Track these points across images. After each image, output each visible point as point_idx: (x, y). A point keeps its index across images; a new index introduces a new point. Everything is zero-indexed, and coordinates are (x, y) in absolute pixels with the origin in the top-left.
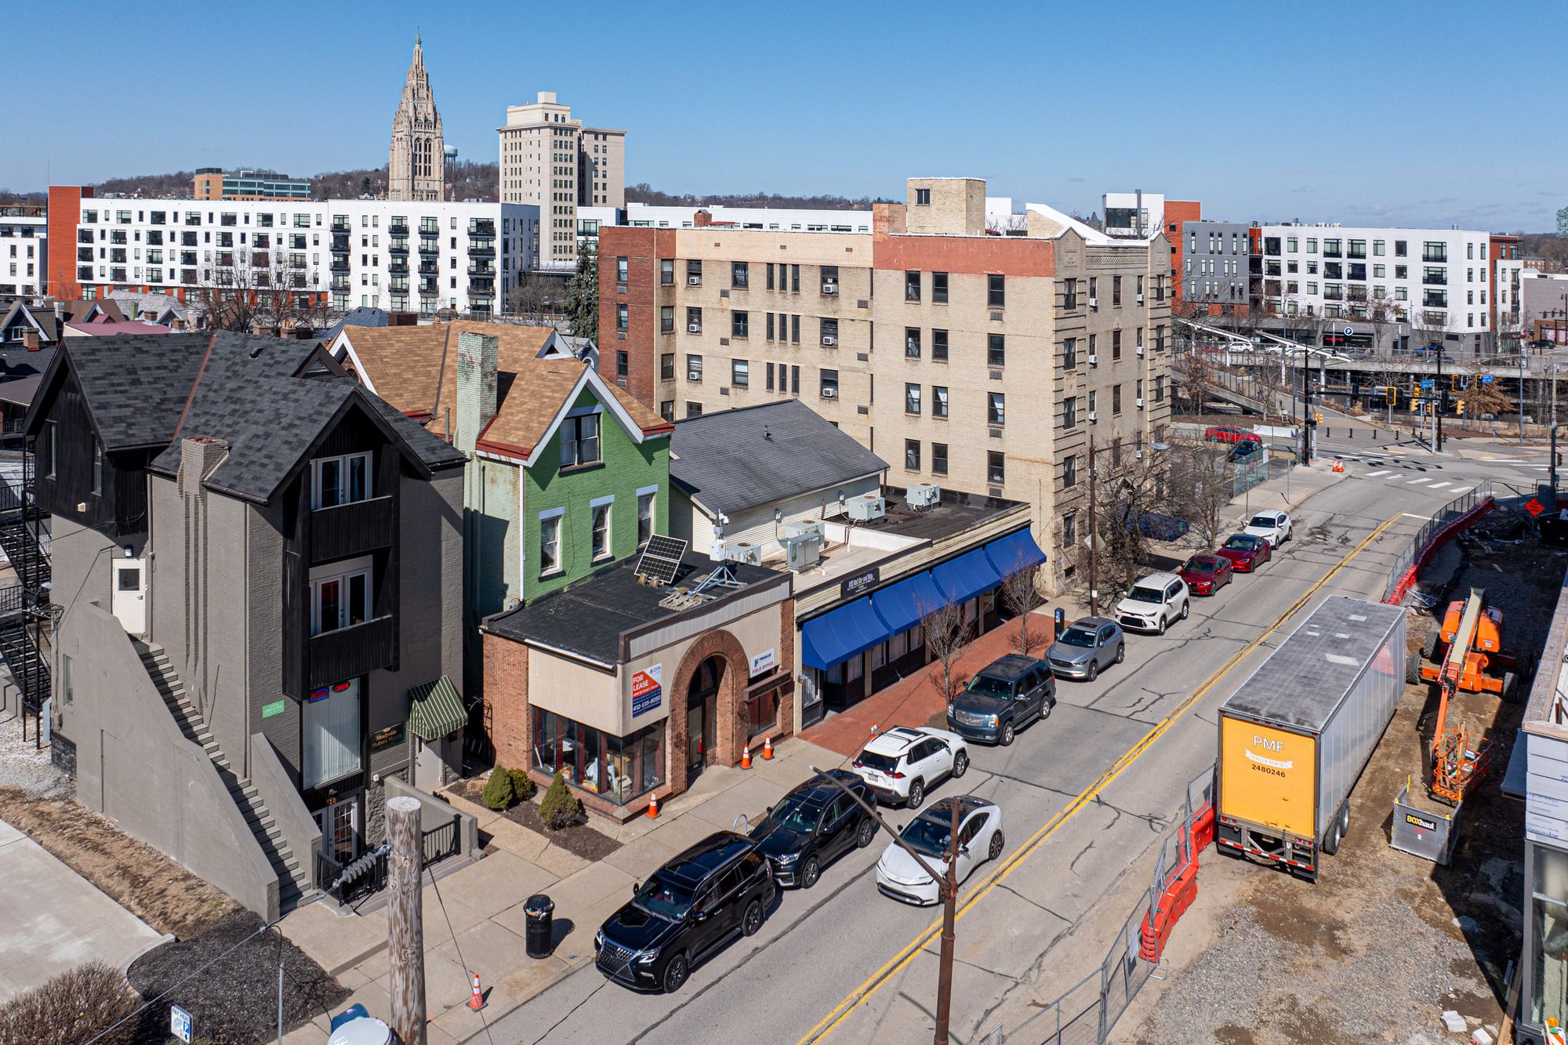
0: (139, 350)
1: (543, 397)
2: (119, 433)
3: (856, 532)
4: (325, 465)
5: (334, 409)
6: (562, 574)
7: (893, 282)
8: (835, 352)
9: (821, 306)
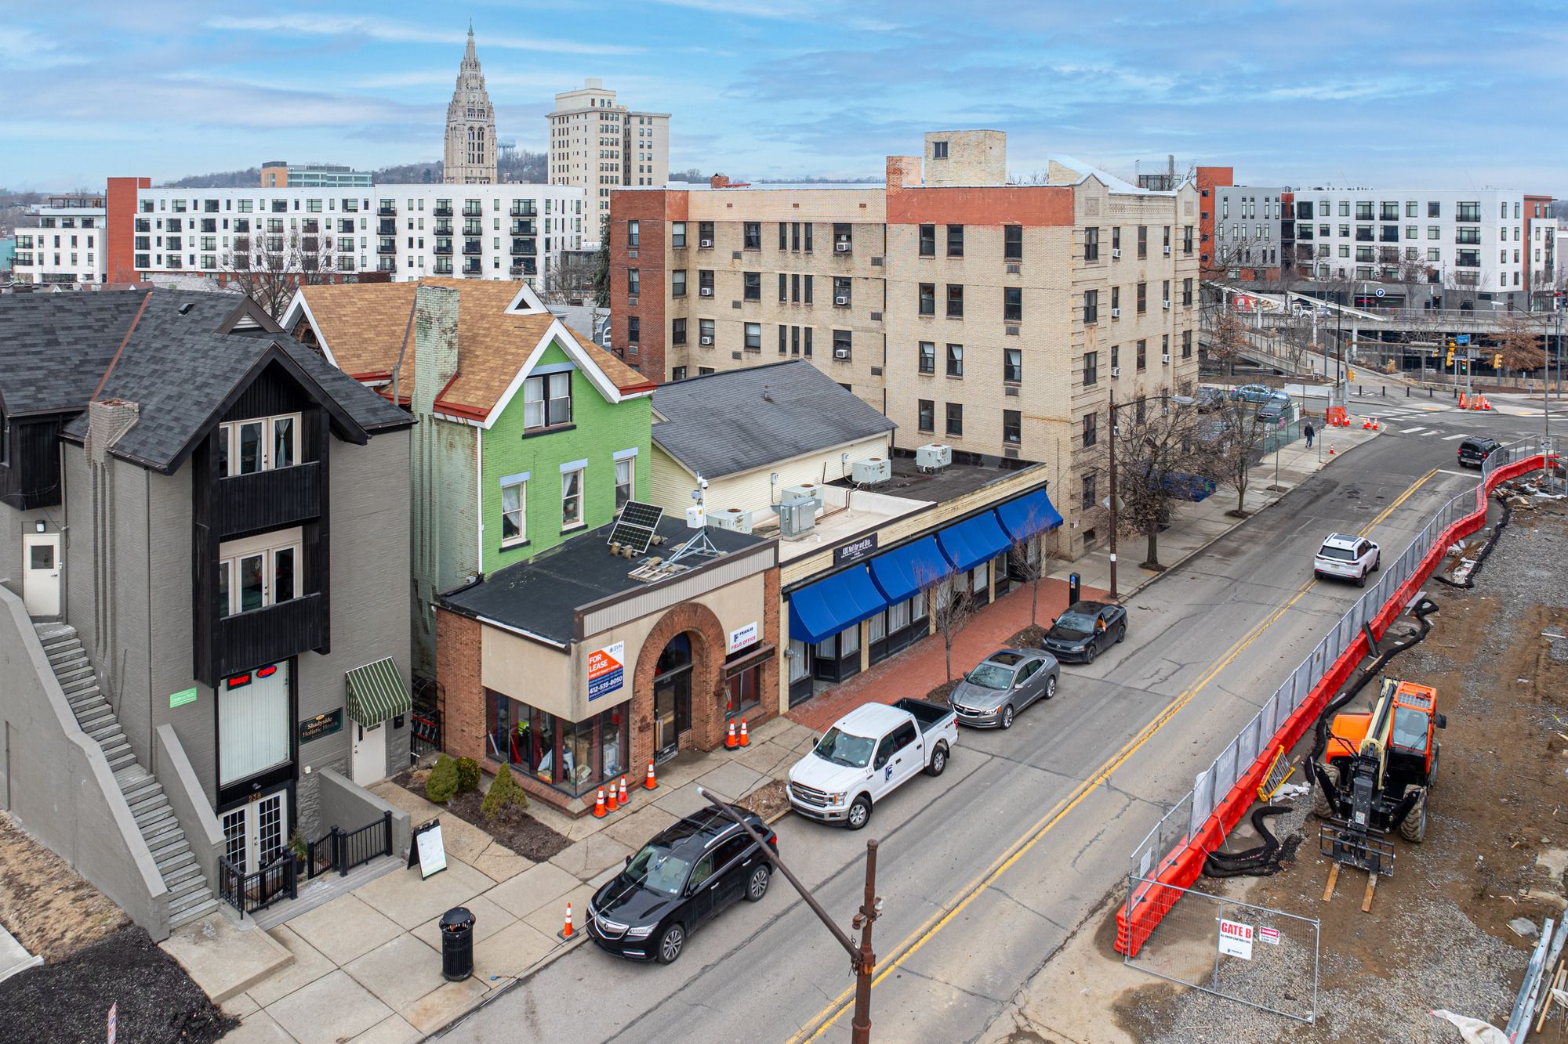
0: (61, 309)
1: (506, 353)
2: (26, 397)
3: (857, 494)
4: (245, 429)
5: (249, 365)
6: (528, 543)
7: (907, 236)
8: (848, 312)
9: (833, 265)
